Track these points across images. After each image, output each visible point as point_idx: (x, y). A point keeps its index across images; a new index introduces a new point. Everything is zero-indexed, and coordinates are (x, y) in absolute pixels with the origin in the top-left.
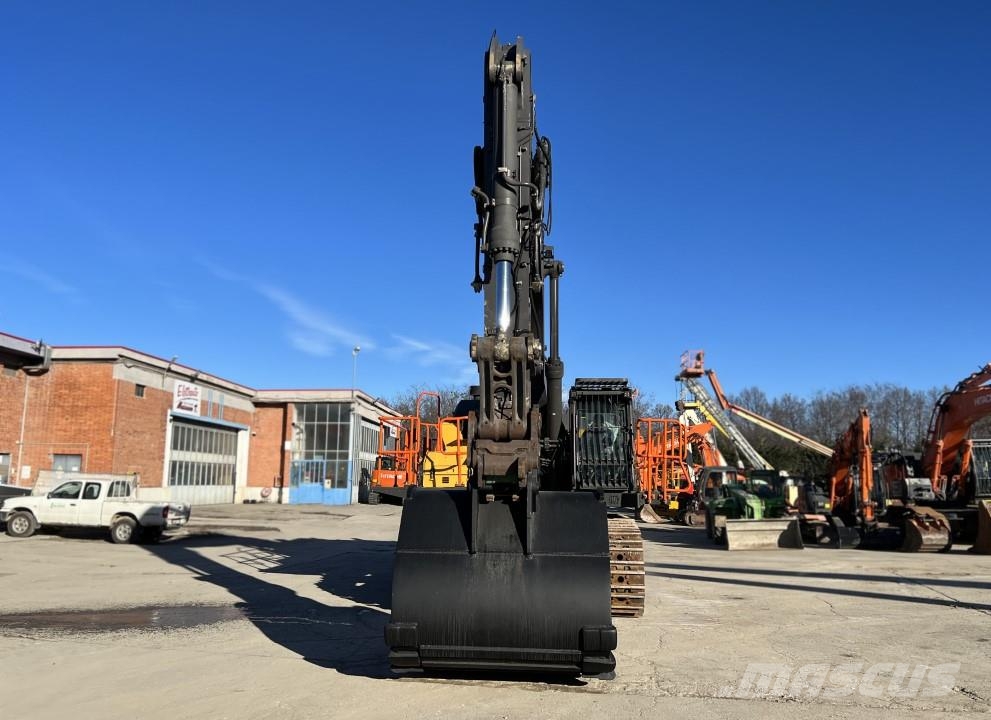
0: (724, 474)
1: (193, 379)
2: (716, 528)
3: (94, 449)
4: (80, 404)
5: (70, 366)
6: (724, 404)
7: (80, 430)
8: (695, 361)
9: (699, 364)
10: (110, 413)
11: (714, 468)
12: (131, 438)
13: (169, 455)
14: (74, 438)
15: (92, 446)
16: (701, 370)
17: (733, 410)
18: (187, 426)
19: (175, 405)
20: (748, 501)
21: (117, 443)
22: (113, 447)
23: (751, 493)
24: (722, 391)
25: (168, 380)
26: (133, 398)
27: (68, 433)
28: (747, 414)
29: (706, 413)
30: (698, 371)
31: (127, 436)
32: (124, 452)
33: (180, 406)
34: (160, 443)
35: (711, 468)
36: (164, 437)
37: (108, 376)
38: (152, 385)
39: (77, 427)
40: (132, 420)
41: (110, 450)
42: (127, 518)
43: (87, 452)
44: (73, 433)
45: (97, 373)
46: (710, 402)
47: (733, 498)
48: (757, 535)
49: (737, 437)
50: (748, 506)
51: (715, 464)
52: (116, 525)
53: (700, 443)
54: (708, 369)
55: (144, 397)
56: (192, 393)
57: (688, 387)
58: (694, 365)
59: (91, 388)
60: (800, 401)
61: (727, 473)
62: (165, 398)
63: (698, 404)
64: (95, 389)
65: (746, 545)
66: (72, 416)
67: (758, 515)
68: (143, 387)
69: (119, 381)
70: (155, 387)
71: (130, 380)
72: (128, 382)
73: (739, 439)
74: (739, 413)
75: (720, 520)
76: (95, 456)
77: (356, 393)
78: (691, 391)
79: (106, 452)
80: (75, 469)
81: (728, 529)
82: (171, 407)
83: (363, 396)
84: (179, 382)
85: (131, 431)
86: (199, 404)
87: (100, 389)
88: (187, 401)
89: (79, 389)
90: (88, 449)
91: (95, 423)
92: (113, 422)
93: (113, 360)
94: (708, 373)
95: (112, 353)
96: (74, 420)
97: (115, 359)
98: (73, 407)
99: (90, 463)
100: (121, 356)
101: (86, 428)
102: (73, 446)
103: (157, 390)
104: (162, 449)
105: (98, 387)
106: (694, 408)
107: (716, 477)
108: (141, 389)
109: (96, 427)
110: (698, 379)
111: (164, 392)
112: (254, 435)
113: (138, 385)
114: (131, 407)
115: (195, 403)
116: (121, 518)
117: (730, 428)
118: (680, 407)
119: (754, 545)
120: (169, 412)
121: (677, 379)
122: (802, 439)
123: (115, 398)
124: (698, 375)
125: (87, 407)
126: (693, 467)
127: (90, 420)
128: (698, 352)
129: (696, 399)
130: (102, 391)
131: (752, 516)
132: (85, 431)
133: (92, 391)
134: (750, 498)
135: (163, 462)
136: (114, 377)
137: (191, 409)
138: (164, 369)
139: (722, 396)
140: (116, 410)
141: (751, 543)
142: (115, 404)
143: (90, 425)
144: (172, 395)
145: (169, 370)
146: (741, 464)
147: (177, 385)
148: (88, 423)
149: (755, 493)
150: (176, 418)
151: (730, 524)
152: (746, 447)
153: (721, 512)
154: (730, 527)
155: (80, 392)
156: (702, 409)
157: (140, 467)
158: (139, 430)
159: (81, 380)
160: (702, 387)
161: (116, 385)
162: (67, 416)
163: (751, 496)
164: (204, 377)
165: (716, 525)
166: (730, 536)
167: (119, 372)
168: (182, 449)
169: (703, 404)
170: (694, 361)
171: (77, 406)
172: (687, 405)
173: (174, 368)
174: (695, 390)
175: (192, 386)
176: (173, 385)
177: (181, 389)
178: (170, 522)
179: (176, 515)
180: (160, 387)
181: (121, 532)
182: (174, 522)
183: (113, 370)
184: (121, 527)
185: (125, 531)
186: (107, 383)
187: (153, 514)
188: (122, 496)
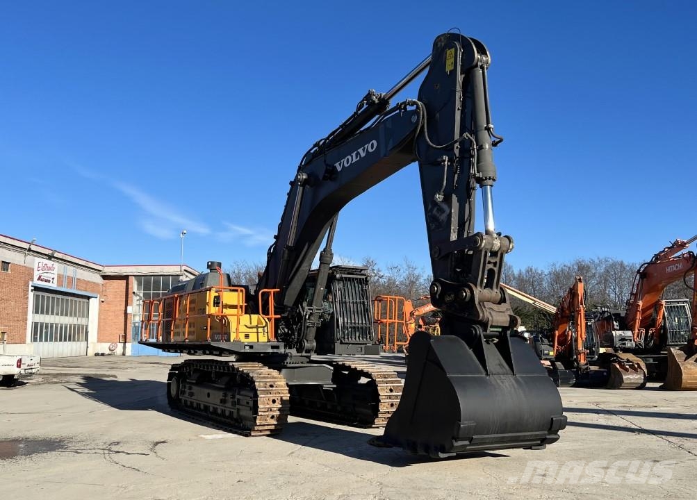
1: (50, 257)
13: (32, 318)
18: (46, 295)
19: (36, 278)
25: (29, 257)
33: (39, 279)
34: (24, 308)
36: (27, 304)
38: (16, 262)
55: (9, 272)
56: (50, 269)
62: (27, 272)
68: (9, 263)
70: (18, 263)
77: (184, 268)
82: (32, 279)
83: (190, 270)
84: (37, 260)
86: (56, 277)
88: (45, 274)
103: (20, 266)
104: (26, 313)
108: (6, 265)
111: (26, 267)
112: (103, 302)
115: (52, 276)
120: (31, 284)
122: (535, 301)
135: (26, 324)
137: (49, 281)
138: (25, 249)
144: (33, 270)
145: (30, 250)
147: (36, 262)
150: (36, 289)
157: (7, 327)
164: (60, 256)
168: (42, 313)
173: (33, 248)
175: (49, 263)
176: (33, 261)
177: (40, 265)
178: (23, 372)
179: (28, 366)
180: (22, 263)
182: (27, 371)
187: (9, 365)
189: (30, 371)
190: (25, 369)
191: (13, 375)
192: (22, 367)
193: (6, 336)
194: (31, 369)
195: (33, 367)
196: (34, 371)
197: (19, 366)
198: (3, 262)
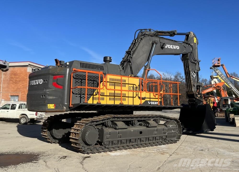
0: (229, 99)
2: (230, 119)
3: (22, 94)
4: (18, 80)
5: (15, 68)
6: (228, 76)
7: (18, 88)
8: (217, 61)
9: (219, 62)
11: (225, 97)
14: (16, 90)
15: (21, 93)
16: (220, 64)
17: (232, 78)
24: (227, 71)
27: (14, 89)
28: (237, 79)
29: (221, 79)
30: (219, 65)
35: (224, 97)
37: (26, 71)
39: (17, 87)
42: (25, 116)
43: (20, 95)
44: (16, 89)
45: (23, 70)
46: (222, 75)
47: (236, 108)
49: (232, 87)
51: (225, 96)
52: (21, 118)
53: (220, 89)
54: (222, 64)
57: (215, 71)
58: (217, 63)
59: (21, 75)
61: (230, 99)
63: (218, 76)
64: (22, 75)
66: (15, 84)
69: (29, 72)
73: (233, 88)
74: (234, 79)
75: (232, 116)
76: (22, 96)
78: (216, 72)
80: (17, 100)
87: (23, 75)
89: (17, 75)
90: (20, 94)
91: (22, 86)
93: (27, 66)
94: (222, 65)
95: (27, 64)
96: (16, 85)
97: (28, 66)
98: (16, 81)
99: (21, 98)
100: (29, 65)
101: (20, 87)
102: (16, 93)
105: (23, 74)
106: (217, 78)
107: (226, 100)
109: (22, 87)
110: (218, 68)
116: (23, 116)
117: (230, 84)
118: (212, 78)
121: (211, 68)
123: (28, 78)
124: (219, 66)
125: (20, 81)
126: (217, 98)
127: (21, 85)
128: (218, 58)
129: (217, 74)
130: (24, 76)
132: (19, 88)
133: (21, 76)
136: (27, 71)
139: (227, 73)
142: (28, 80)
143: (21, 86)
146: (234, 96)
148: (20, 86)
152: (235, 90)
153: (232, 113)
154: (236, 118)
155: (18, 76)
156: (220, 78)
159: (18, 72)
160: (220, 70)
161: (28, 74)
162: (14, 84)
165: (230, 117)
166: (236, 121)
167: (29, 69)
169: (220, 76)
170: (217, 62)
171: (17, 81)
172: (214, 77)
174: (217, 72)
178: (38, 117)
179: (40, 115)
181: (22, 120)
182: (40, 117)
183: (27, 69)
184: (23, 119)
185: (24, 120)
186: (25, 73)
187: (32, 114)
188: (23, 108)
189: (41, 117)
190: (39, 116)
191: (34, 119)
192: (38, 115)
194: (42, 116)
195: (42, 115)
196: (43, 117)
197: (36, 115)
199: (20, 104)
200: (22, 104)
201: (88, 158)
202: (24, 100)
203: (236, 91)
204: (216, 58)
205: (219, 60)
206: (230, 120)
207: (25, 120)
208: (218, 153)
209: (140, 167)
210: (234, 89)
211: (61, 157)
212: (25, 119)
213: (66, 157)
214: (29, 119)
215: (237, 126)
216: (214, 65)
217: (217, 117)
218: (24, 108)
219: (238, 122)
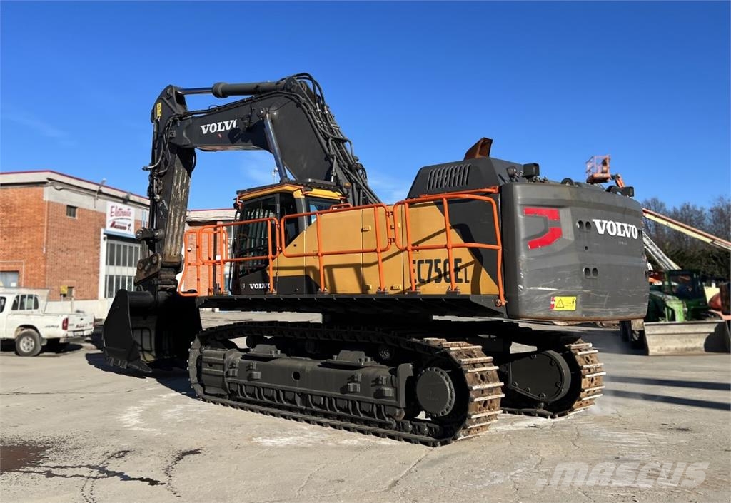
1: (125, 201)
2: (633, 332)
3: (29, 265)
4: (16, 225)
5: (6, 191)
7: (16, 248)
8: (601, 166)
9: (605, 168)
10: (42, 232)
12: (64, 255)
13: (104, 270)
14: (11, 256)
15: (27, 263)
16: (608, 175)
18: (122, 243)
19: (108, 224)
20: (668, 303)
21: (50, 260)
22: (45, 264)
23: (669, 294)
25: (100, 201)
26: (64, 219)
27: (6, 252)
28: (656, 216)
30: (605, 175)
31: (60, 253)
32: (58, 267)
33: (113, 225)
34: (94, 259)
36: (98, 254)
37: (40, 198)
38: (84, 207)
39: (14, 246)
40: (65, 238)
41: (43, 266)
42: (31, 330)
43: (23, 269)
44: (10, 252)
45: (30, 196)
48: (679, 339)
50: (669, 308)
52: (20, 337)
54: (614, 174)
55: (77, 218)
56: (125, 214)
58: (600, 171)
59: (25, 210)
60: (699, 209)
62: (98, 218)
64: (28, 210)
65: (668, 350)
66: (9, 237)
67: (680, 318)
68: (75, 208)
69: (49, 203)
70: (87, 208)
71: (61, 202)
72: (58, 204)
74: (648, 216)
75: (637, 324)
76: (30, 272)
79: (40, 268)
80: (14, 284)
81: (647, 332)
82: (104, 226)
84: (110, 204)
85: (64, 249)
86: (133, 223)
87: (32, 211)
88: (120, 221)
89: (15, 211)
90: (23, 267)
91: (29, 242)
92: (45, 240)
94: (615, 178)
95: (41, 177)
96: (11, 240)
97: (44, 183)
98: (10, 227)
99: (26, 278)
100: (50, 179)
101: (22, 247)
102: (11, 263)
103: (89, 210)
104: (98, 265)
105: (31, 209)
108: (72, 209)
109: (30, 246)
111: (95, 212)
112: (189, 251)
113: (69, 207)
114: (63, 226)
115: (129, 222)
116: (26, 330)
119: (676, 349)
120: (102, 231)
122: (714, 240)
123: (46, 220)
124: (605, 180)
125: (22, 228)
127: (25, 239)
128: (604, 158)
130: (34, 213)
131: (673, 318)
132: (20, 250)
133: (27, 213)
134: (669, 300)
135: (98, 277)
136: (44, 199)
137: (125, 228)
138: (95, 191)
140: (47, 229)
141: (673, 347)
142: (46, 224)
143: (25, 244)
144: (105, 215)
145: (100, 192)
147: (109, 207)
148: (23, 242)
149: (673, 294)
150: (110, 237)
151: (648, 327)
152: (654, 250)
154: (648, 330)
155: (15, 214)
157: (75, 281)
158: (72, 247)
159: (16, 202)
161: (46, 206)
162: (5, 237)
163: (670, 297)
164: (137, 199)
165: (633, 329)
166: (649, 340)
167: (49, 194)
168: (118, 264)
170: (600, 168)
171: (14, 227)
173: (104, 190)
175: (125, 207)
176: (105, 206)
177: (114, 210)
178: (70, 334)
179: (77, 327)
180: (92, 208)
181: (25, 345)
182: (76, 333)
183: (43, 193)
184: (25, 339)
185: (28, 344)
186: (39, 205)
187: (53, 326)
188: (28, 309)
189: (81, 333)
190: (74, 331)
191: (58, 339)
192: (70, 328)
193: (74, 291)
194: (82, 331)
195: (84, 328)
196: (86, 333)
197: (65, 328)
198: (68, 206)
199: (18, 297)
200: (23, 297)
201: (191, 456)
202: (35, 283)
203: (656, 252)
204: (595, 157)
205: (604, 163)
206: (632, 337)
207: (33, 343)
208: (578, 435)
209: (339, 481)
210: (650, 246)
211: (110, 454)
212: (30, 339)
213: (126, 452)
214: (43, 339)
215: (650, 354)
216: (592, 176)
217: (598, 327)
218: (31, 309)
219: (655, 341)
